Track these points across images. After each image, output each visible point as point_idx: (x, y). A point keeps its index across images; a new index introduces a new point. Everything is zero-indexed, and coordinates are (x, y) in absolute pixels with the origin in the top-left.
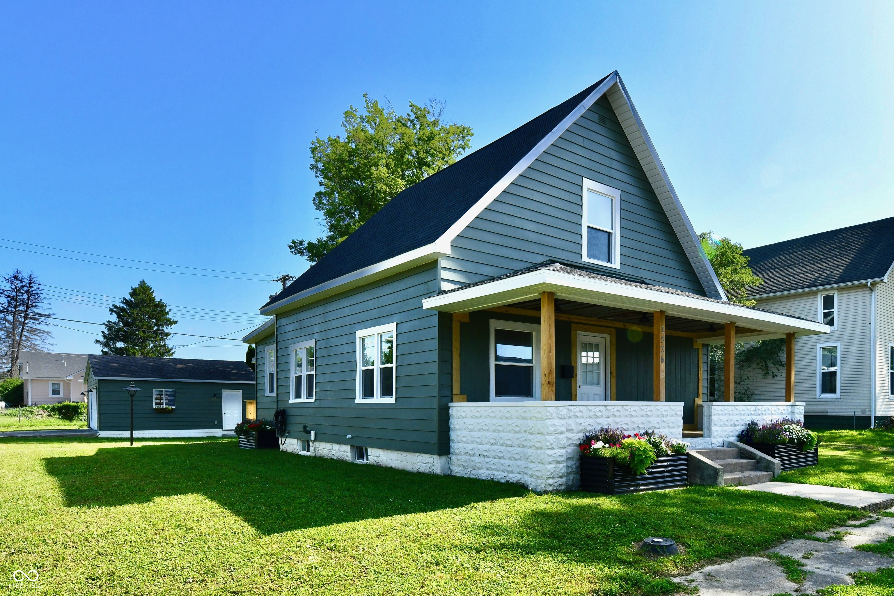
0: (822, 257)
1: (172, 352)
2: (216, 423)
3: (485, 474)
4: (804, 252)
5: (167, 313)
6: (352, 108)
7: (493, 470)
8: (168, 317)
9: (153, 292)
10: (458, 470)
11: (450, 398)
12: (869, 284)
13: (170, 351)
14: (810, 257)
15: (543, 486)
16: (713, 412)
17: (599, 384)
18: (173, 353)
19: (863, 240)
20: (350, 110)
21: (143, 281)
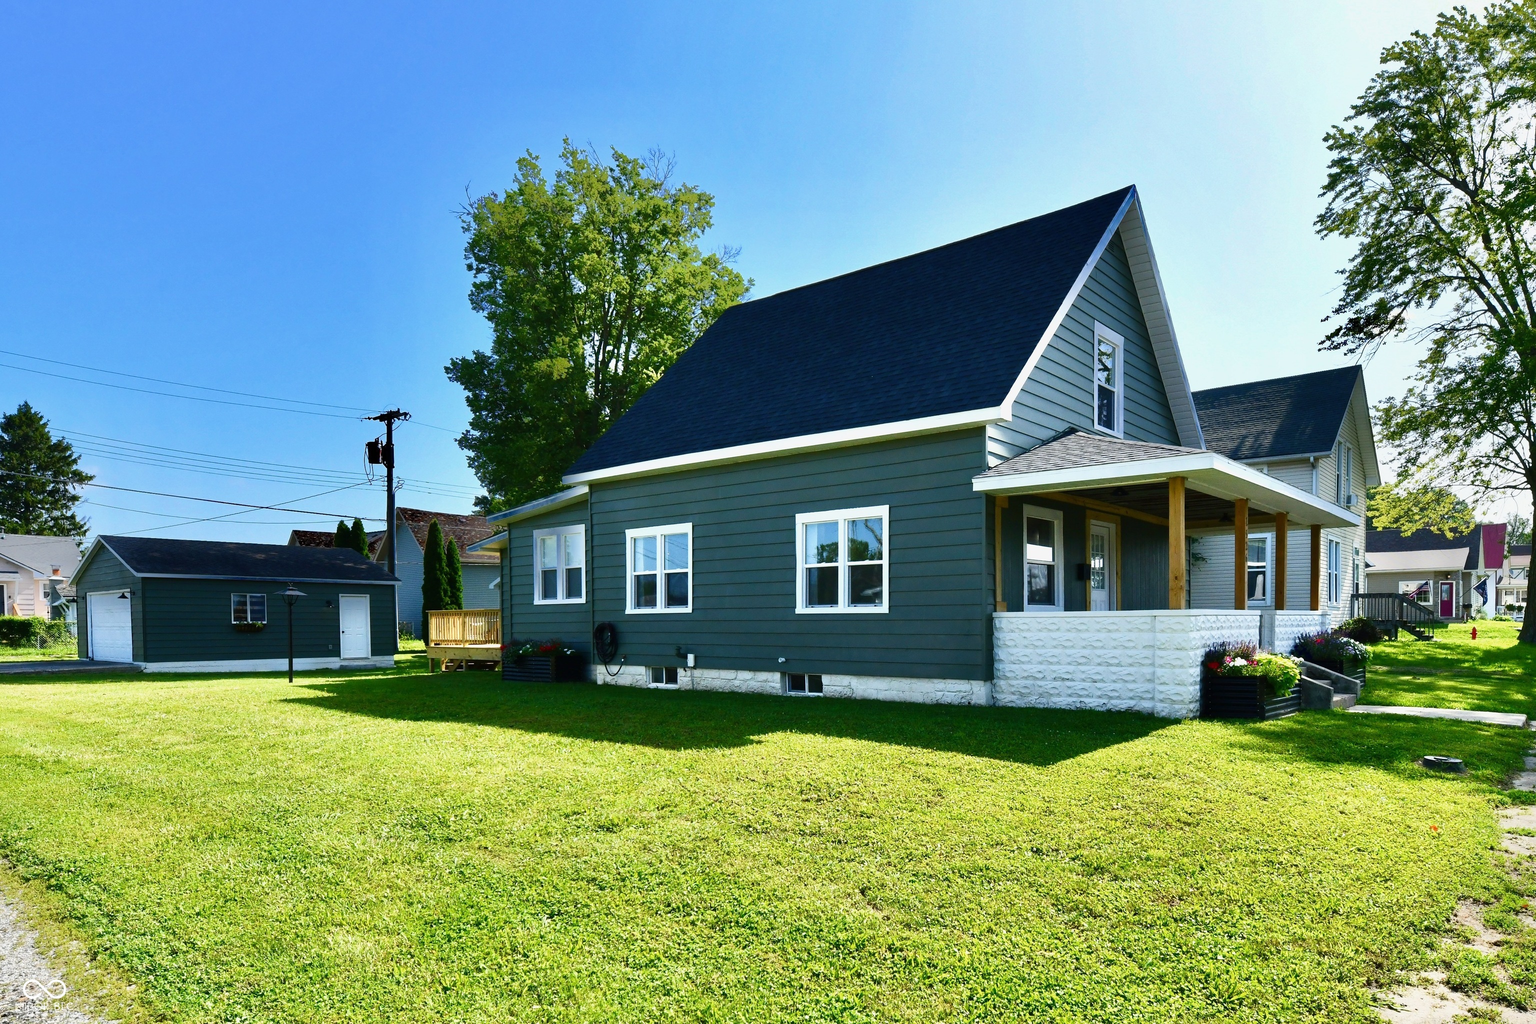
0: (1236, 420)
1: (85, 528)
2: (330, 647)
3: (1065, 703)
4: (1208, 411)
5: (75, 461)
6: (530, 155)
7: (1080, 696)
8: (75, 467)
9: (45, 425)
10: (1007, 698)
11: (992, 607)
12: (1312, 459)
13: (82, 527)
14: (1220, 419)
15: (1184, 712)
16: (1277, 623)
17: (1103, 587)
18: (86, 531)
19: (1288, 400)
20: (527, 157)
21: (26, 405)
